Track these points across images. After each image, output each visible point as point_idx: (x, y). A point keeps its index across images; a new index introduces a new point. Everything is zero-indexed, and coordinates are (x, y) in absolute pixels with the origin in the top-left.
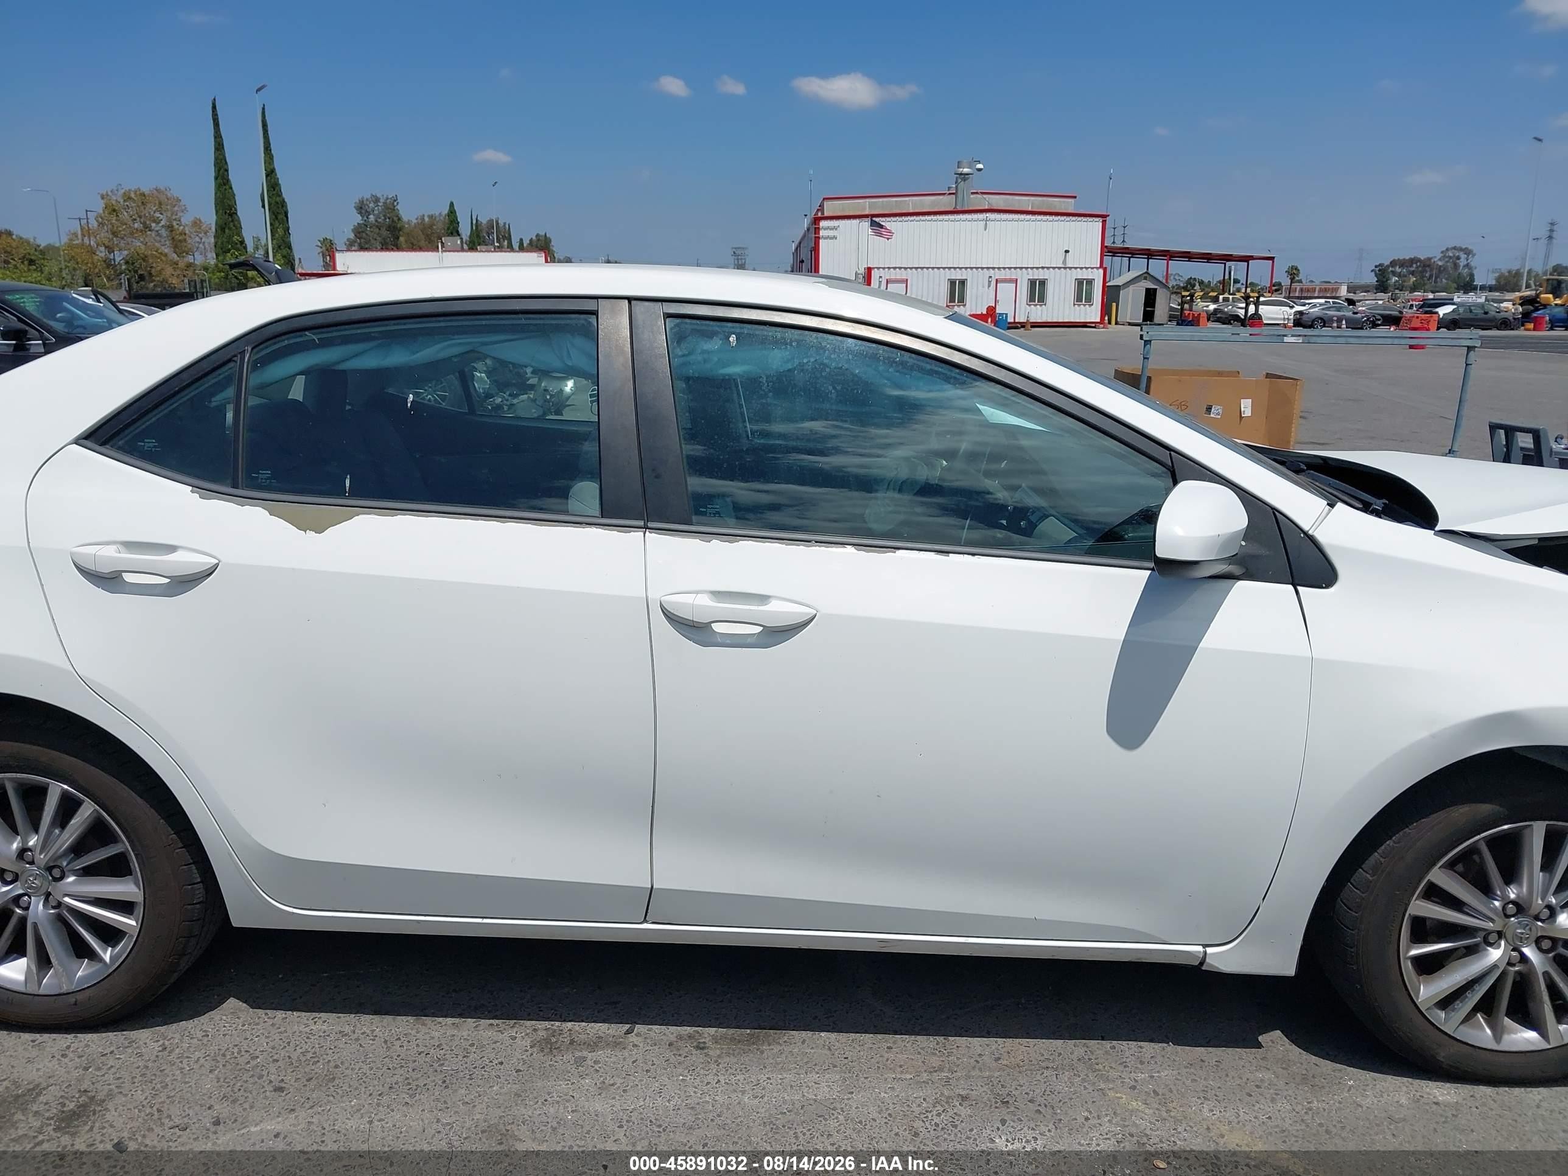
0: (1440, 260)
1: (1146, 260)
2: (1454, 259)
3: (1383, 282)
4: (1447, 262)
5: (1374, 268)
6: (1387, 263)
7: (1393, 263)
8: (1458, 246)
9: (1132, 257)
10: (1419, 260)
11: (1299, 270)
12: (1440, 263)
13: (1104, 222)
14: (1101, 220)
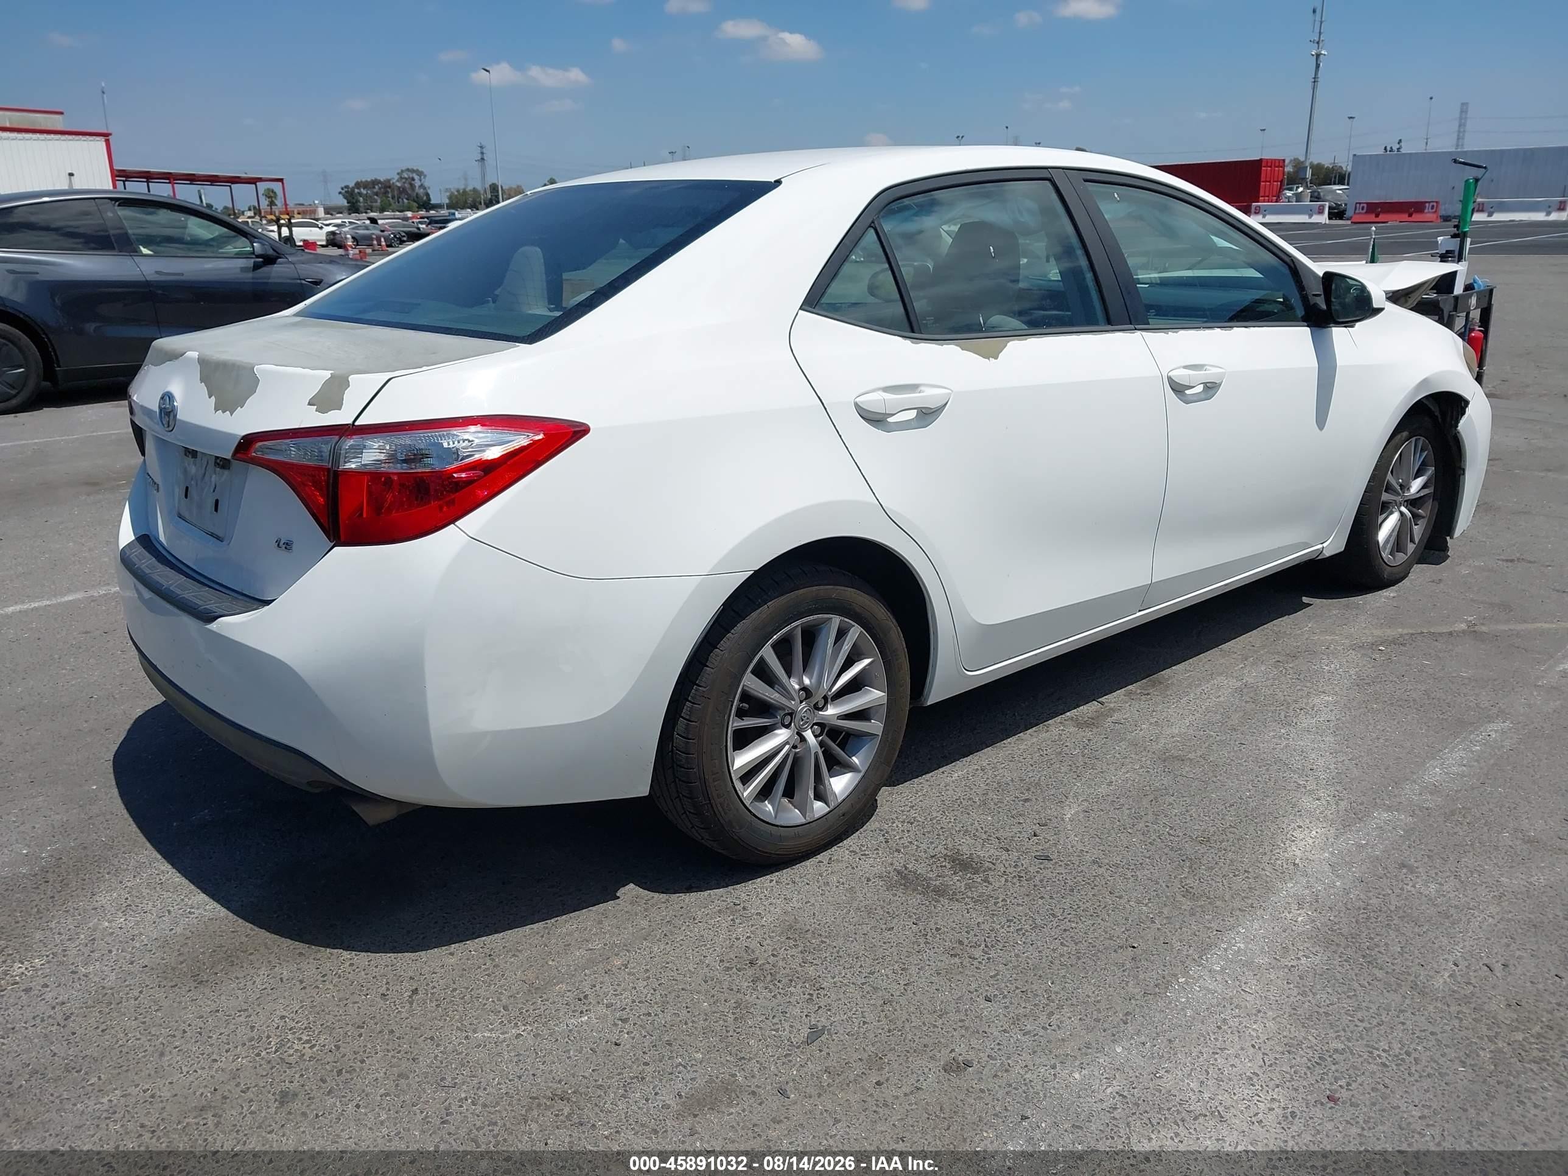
0: (398, 181)
1: (146, 184)
2: (409, 180)
3: (353, 203)
4: (404, 183)
5: (340, 190)
6: (352, 185)
7: (358, 185)
8: (410, 168)
9: (126, 181)
10: (379, 182)
11: (275, 193)
12: (399, 184)
13: (108, 142)
14: (103, 139)
